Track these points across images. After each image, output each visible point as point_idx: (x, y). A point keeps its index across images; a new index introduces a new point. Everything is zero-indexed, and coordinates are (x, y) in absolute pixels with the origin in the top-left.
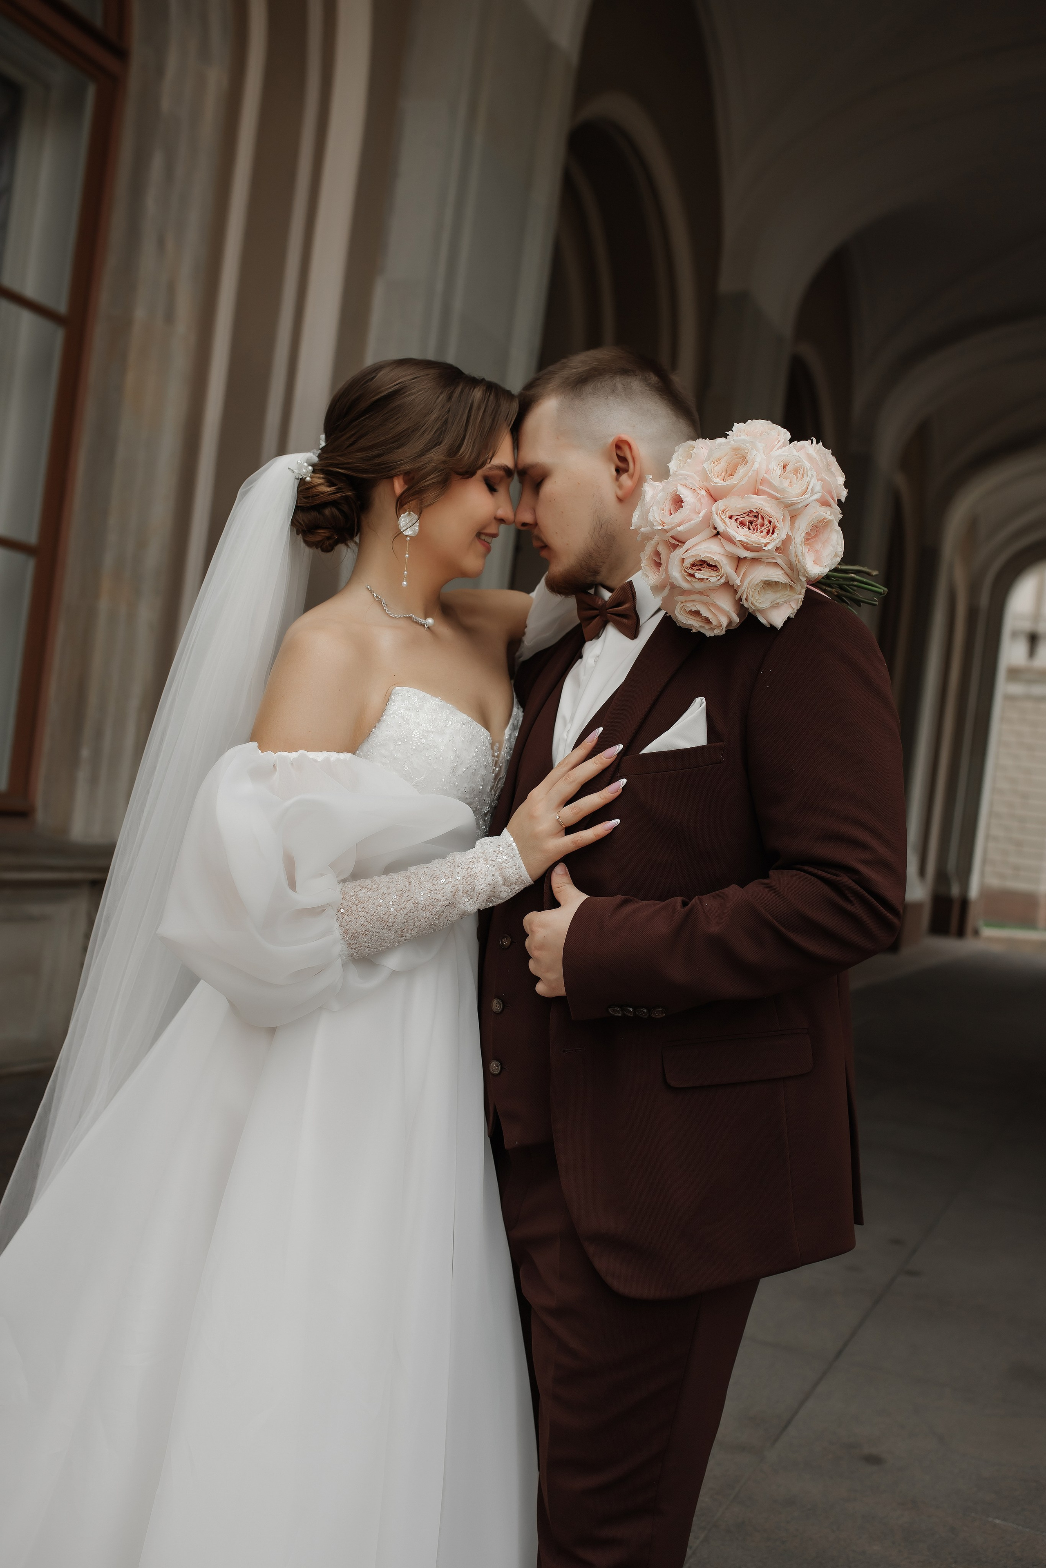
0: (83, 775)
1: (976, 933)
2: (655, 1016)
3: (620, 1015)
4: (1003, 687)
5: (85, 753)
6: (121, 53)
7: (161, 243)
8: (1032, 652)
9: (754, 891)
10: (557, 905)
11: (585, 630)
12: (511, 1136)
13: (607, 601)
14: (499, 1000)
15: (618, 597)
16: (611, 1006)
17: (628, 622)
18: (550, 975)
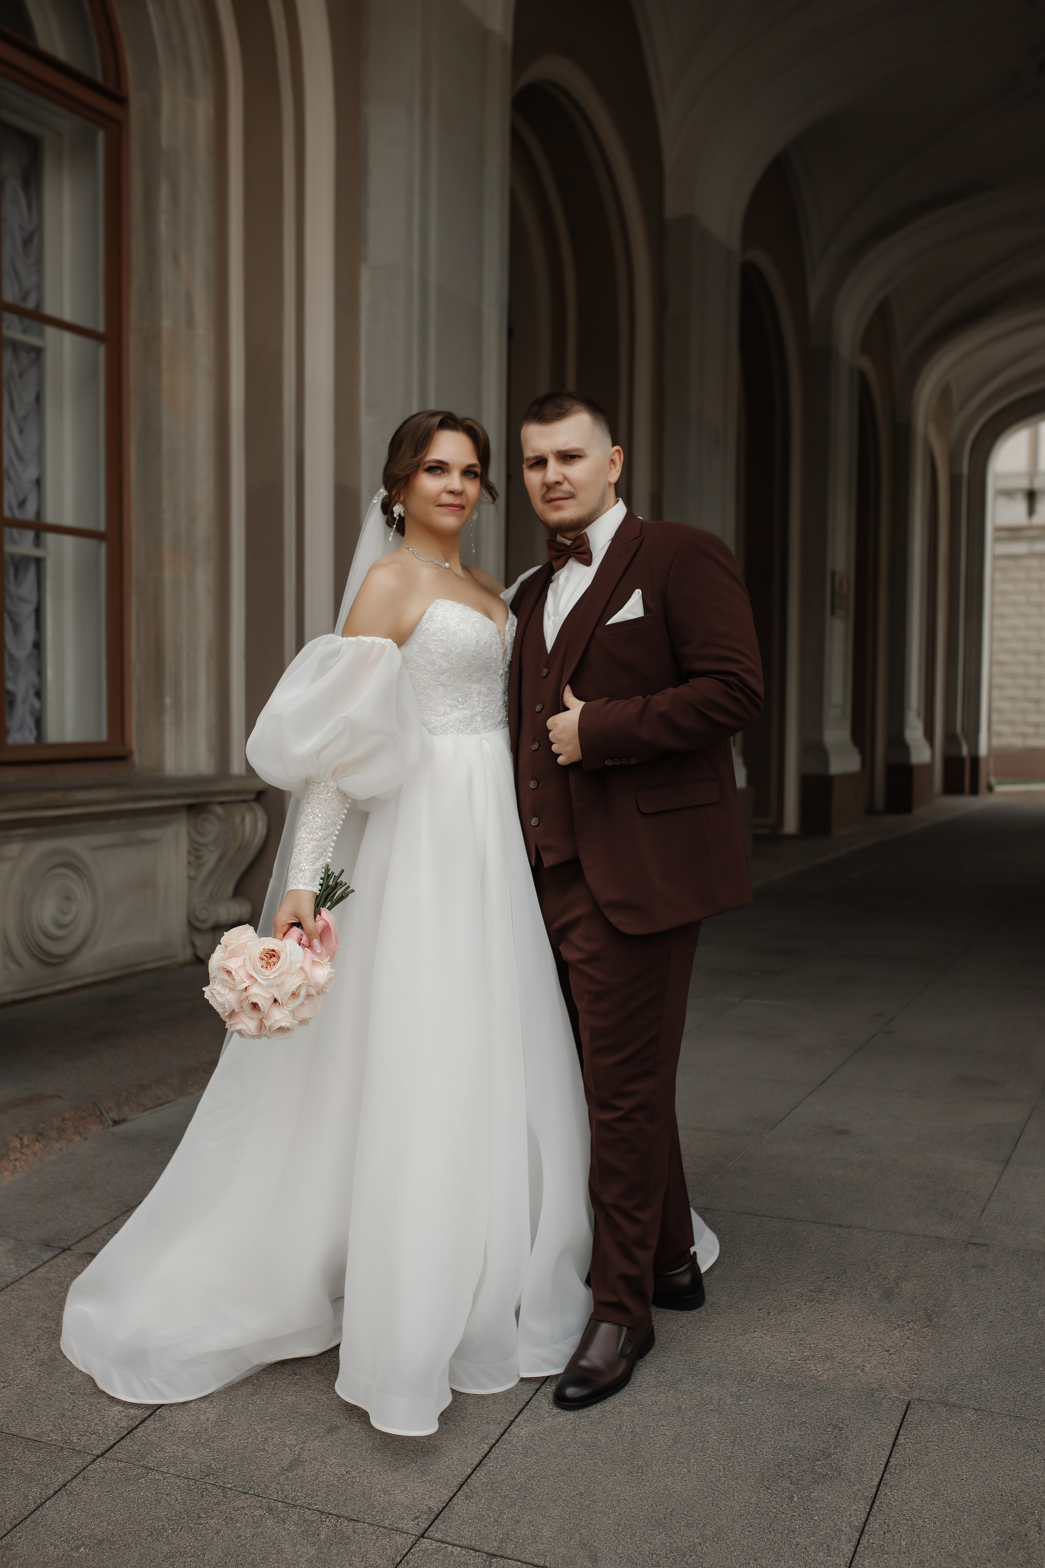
0: (168, 719)
1: (990, 789)
2: (631, 763)
3: (612, 764)
4: (992, 548)
5: (168, 701)
6: (121, 100)
7: (176, 260)
8: (1031, 511)
9: (682, 689)
10: (568, 709)
11: (555, 564)
12: (549, 860)
13: (570, 546)
14: (536, 782)
15: (578, 543)
16: (606, 760)
17: (585, 557)
18: (569, 749)
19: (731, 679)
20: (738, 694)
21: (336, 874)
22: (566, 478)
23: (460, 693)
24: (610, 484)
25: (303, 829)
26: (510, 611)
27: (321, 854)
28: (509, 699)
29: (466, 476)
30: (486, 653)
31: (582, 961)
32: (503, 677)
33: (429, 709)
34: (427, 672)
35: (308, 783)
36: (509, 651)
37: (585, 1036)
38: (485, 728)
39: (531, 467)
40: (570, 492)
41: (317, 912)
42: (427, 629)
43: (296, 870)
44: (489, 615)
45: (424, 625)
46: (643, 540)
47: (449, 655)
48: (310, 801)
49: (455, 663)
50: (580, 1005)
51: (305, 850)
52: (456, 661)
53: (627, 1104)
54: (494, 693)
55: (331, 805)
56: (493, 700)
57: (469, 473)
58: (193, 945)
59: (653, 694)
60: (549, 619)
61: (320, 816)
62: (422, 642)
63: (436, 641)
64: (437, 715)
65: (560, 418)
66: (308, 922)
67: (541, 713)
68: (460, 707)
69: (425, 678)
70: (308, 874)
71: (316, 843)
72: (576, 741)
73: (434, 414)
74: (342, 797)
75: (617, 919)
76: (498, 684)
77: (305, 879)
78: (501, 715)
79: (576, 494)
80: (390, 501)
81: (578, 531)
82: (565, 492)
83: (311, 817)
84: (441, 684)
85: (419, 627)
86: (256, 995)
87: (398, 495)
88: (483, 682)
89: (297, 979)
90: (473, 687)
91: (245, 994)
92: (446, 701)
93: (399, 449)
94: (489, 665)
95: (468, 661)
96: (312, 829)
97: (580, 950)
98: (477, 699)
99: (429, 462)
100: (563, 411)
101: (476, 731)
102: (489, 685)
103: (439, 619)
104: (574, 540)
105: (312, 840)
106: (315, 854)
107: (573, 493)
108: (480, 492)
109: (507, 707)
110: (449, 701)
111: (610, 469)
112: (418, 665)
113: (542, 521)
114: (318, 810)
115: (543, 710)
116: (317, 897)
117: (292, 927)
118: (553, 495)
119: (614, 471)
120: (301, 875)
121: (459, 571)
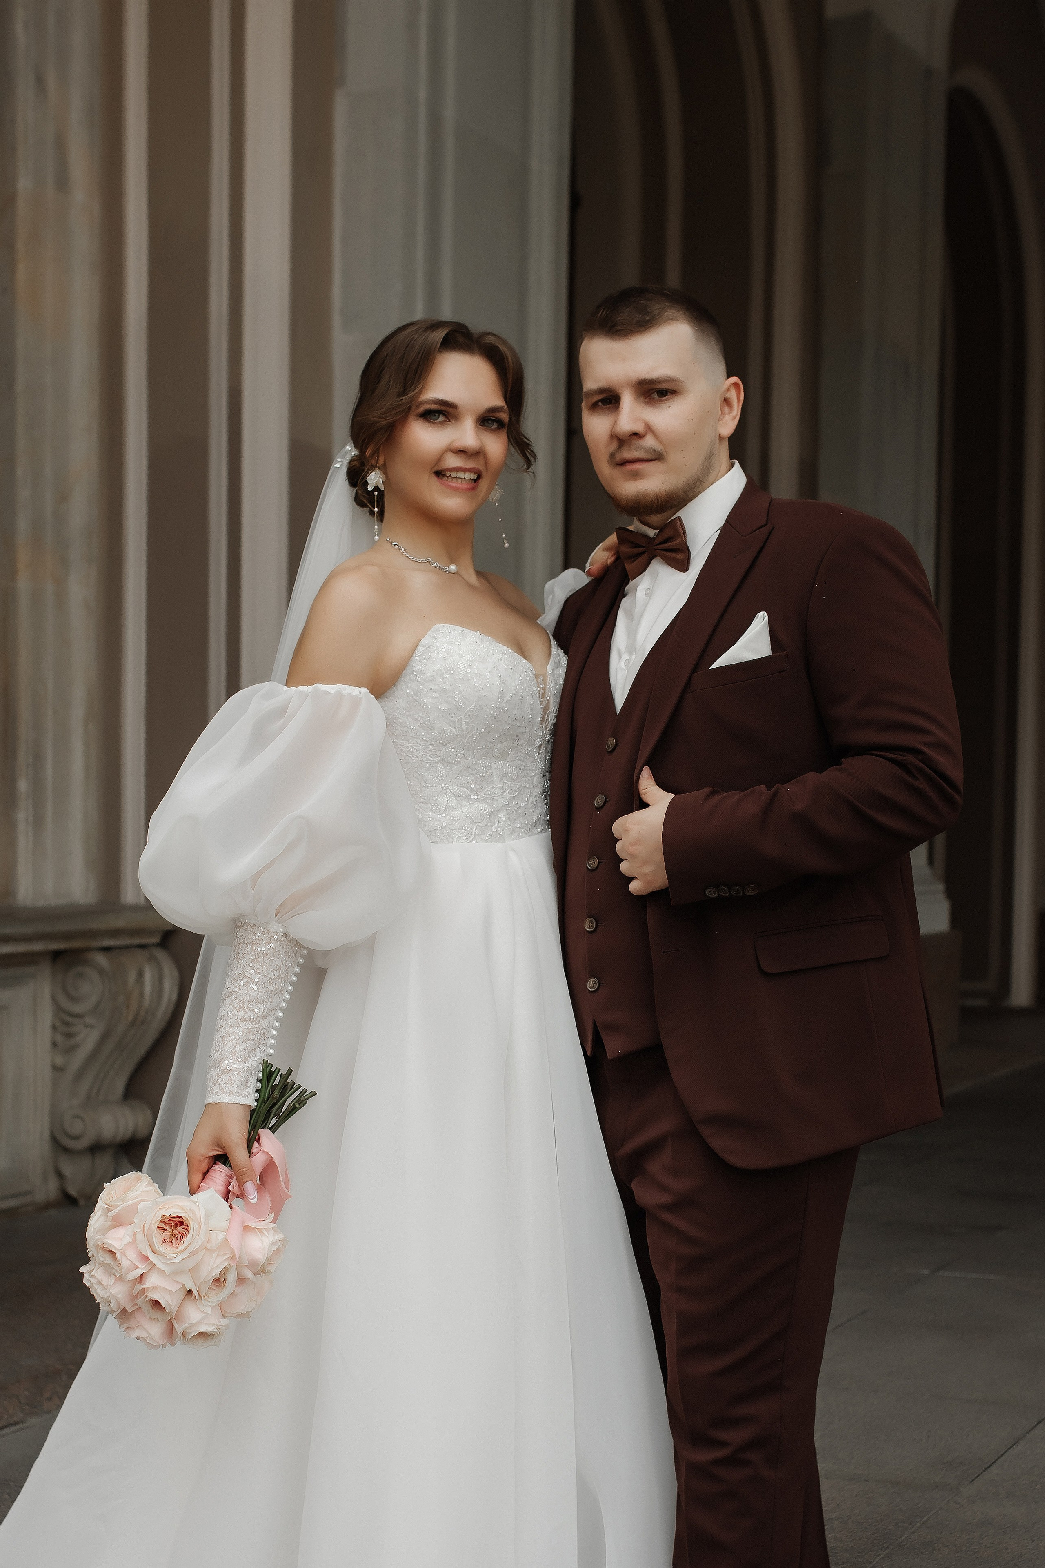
0: (23, 815)
2: (748, 894)
3: (717, 895)
5: (23, 786)
9: (831, 775)
10: (647, 805)
11: (629, 567)
12: (614, 1047)
13: (654, 539)
14: (592, 919)
15: (667, 534)
16: (707, 888)
17: (679, 556)
18: (647, 869)
19: (910, 758)
20: (922, 784)
21: (284, 1071)
22: (649, 428)
23: (473, 775)
24: (721, 438)
25: (228, 1001)
26: (553, 643)
27: (258, 1043)
28: (551, 786)
29: (484, 425)
30: (515, 712)
31: (667, 1207)
32: (542, 750)
33: (422, 800)
34: (419, 741)
35: (237, 924)
36: (553, 708)
37: (670, 1328)
38: (512, 832)
39: (594, 407)
40: (655, 451)
41: (252, 1139)
42: (421, 672)
43: (218, 1071)
44: (521, 650)
45: (416, 665)
46: (773, 529)
47: (455, 714)
48: (241, 955)
49: (464, 727)
50: (663, 1278)
51: (233, 1037)
52: (467, 723)
53: (736, 1436)
54: (527, 776)
55: (274, 963)
56: (526, 787)
57: (490, 422)
58: (60, 1175)
59: (784, 782)
60: (620, 657)
61: (256, 980)
62: (412, 693)
63: (435, 692)
64: (435, 811)
65: (643, 329)
66: (239, 1154)
67: (604, 808)
68: (472, 797)
69: (417, 751)
70: (236, 1078)
71: (249, 1025)
72: (660, 857)
73: (436, 325)
74: (293, 947)
75: (719, 1142)
76: (534, 761)
77: (232, 1085)
78: (539, 812)
79: (665, 453)
80: (363, 464)
81: (667, 513)
82: (647, 450)
83: (242, 982)
84: (443, 761)
85: (408, 669)
86: (155, 1288)
87: (376, 455)
88: (509, 758)
89: (220, 1260)
90: (494, 765)
91: (139, 1287)
92: (450, 788)
93: (378, 382)
94: (521, 730)
95: (485, 724)
96: (243, 1003)
97: (665, 1189)
98: (500, 786)
99: (426, 402)
100: (648, 318)
101: (497, 837)
102: (519, 762)
103: (440, 655)
104: (662, 529)
105: (244, 1020)
106: (247, 1044)
107: (659, 452)
108: (508, 451)
109: (548, 798)
110: (453, 788)
111: (722, 413)
112: (406, 729)
113: (609, 496)
114: (253, 971)
115: (607, 804)
116: (253, 1112)
117: (215, 1163)
118: (627, 454)
119: (727, 418)
120: (225, 1077)
121: (473, 578)
